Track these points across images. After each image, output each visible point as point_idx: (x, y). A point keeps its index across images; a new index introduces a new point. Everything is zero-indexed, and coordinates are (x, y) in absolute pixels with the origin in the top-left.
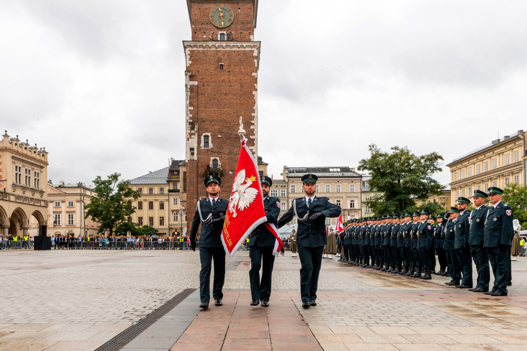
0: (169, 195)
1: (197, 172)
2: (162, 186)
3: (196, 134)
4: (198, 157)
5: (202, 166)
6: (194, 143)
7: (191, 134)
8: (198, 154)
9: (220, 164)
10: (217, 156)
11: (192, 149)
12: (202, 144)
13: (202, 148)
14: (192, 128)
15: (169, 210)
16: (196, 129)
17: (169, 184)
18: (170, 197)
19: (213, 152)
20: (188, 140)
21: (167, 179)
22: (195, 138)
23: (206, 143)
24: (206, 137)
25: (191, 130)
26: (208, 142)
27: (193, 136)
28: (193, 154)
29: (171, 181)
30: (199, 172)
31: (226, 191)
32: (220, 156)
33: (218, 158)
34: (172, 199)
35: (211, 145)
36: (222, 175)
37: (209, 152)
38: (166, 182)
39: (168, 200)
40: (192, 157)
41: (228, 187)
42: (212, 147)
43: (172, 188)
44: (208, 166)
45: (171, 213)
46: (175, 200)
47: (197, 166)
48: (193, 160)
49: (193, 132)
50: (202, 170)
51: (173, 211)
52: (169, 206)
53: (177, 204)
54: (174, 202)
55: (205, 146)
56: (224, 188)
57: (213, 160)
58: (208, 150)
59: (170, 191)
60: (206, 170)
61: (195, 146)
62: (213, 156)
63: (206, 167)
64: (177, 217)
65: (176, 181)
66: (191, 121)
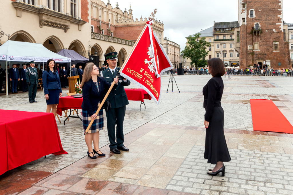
0: (214, 43)
1: (247, 31)
2: (210, 38)
3: (246, 10)
4: (247, 23)
5: (250, 28)
6: (244, 15)
7: (243, 10)
8: (247, 21)
9: (260, 26)
10: (258, 22)
11: (244, 19)
12: (249, 15)
13: (249, 18)
14: (244, 7)
15: (214, 52)
16: (246, 7)
17: (214, 36)
18: (215, 44)
19: (256, 19)
20: (241, 14)
21: (212, 34)
22: (245, 12)
23: (252, 14)
24: (252, 11)
25: (243, 8)
26: (253, 14)
27: (244, 11)
28: (244, 21)
29: (216, 35)
30: (248, 31)
31: (264, 42)
32: (260, 21)
33: (259, 23)
34: (216, 45)
35: (254, 16)
36: (261, 33)
37: (253, 20)
38: (212, 36)
39: (214, 46)
40: (244, 23)
41: (265, 39)
42: (255, 17)
43: (216, 38)
44: (253, 28)
45: (215, 53)
46: (218, 46)
47: (246, 28)
48: (244, 25)
49: (244, 9)
50: (249, 30)
51: (216, 52)
52: (214, 49)
53: (219, 48)
54: (217, 46)
55: (251, 17)
56: (262, 40)
57: (256, 24)
58: (253, 19)
59: (215, 40)
60: (251, 30)
61: (245, 17)
62: (256, 22)
63: (251, 28)
64: (219, 55)
65: (218, 35)
66: (243, 3)
